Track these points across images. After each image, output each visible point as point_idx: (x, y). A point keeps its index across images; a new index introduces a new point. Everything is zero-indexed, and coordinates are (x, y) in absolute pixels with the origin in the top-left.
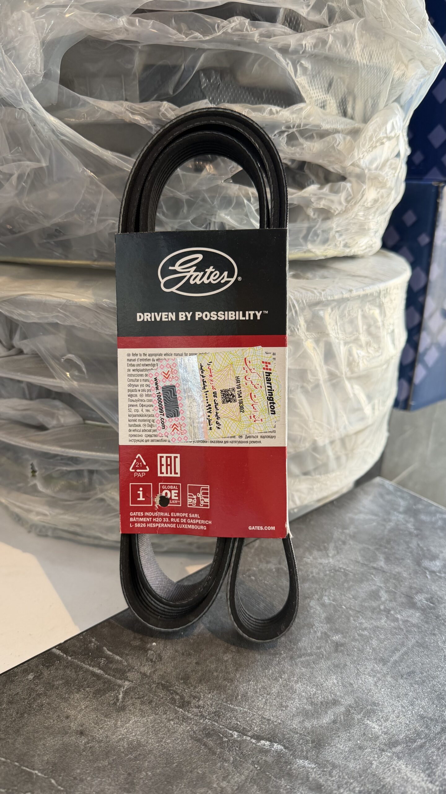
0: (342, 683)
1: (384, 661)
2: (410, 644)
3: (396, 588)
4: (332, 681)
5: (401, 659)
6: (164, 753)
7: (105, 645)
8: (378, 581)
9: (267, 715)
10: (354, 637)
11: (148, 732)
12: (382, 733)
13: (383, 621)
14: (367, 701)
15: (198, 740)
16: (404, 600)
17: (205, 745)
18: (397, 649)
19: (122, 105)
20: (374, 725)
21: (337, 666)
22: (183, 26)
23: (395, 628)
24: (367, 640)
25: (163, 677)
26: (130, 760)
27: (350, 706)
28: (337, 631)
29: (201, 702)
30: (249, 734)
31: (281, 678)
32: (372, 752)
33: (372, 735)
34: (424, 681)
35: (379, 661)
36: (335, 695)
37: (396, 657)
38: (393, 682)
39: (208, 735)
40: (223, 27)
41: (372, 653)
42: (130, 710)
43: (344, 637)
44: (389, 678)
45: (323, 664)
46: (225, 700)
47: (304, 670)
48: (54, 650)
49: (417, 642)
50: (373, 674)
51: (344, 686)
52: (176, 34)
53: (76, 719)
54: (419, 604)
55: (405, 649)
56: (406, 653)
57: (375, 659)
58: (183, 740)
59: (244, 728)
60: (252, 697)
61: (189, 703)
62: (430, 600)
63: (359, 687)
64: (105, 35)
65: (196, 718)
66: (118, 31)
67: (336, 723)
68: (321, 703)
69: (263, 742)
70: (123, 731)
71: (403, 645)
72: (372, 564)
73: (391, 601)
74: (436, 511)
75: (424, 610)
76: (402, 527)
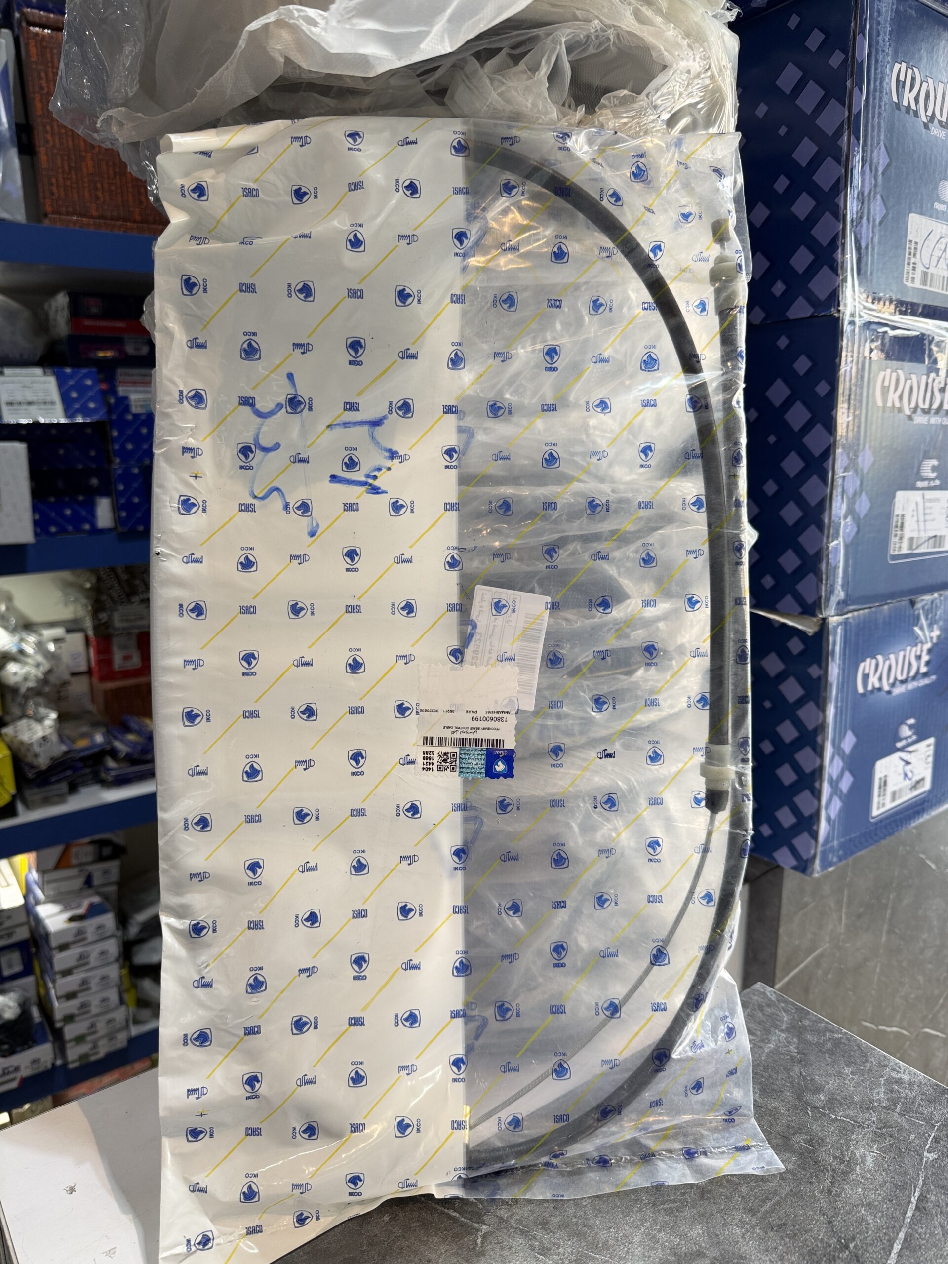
0: (708, 1234)
1: (753, 1211)
2: (784, 1193)
3: (771, 1126)
4: (697, 1231)
5: (773, 1210)
14: (734, 1254)
16: (779, 1141)
18: (767, 1198)
27: (715, 1258)
29: (561, 1250)
31: (643, 1226)
34: (795, 1235)
35: (749, 1211)
36: (700, 1246)
37: (767, 1206)
38: (762, 1234)
42: (491, 1255)
44: (758, 1230)
45: (687, 1213)
46: (585, 1248)
47: (667, 1218)
49: (791, 1191)
50: (742, 1224)
51: (710, 1237)
54: (796, 1147)
55: (777, 1198)
56: (778, 1203)
57: (744, 1208)
61: (549, 1249)
63: (725, 1238)
71: (775, 1193)
74: (826, 1029)
75: (801, 1154)
76: (783, 1050)
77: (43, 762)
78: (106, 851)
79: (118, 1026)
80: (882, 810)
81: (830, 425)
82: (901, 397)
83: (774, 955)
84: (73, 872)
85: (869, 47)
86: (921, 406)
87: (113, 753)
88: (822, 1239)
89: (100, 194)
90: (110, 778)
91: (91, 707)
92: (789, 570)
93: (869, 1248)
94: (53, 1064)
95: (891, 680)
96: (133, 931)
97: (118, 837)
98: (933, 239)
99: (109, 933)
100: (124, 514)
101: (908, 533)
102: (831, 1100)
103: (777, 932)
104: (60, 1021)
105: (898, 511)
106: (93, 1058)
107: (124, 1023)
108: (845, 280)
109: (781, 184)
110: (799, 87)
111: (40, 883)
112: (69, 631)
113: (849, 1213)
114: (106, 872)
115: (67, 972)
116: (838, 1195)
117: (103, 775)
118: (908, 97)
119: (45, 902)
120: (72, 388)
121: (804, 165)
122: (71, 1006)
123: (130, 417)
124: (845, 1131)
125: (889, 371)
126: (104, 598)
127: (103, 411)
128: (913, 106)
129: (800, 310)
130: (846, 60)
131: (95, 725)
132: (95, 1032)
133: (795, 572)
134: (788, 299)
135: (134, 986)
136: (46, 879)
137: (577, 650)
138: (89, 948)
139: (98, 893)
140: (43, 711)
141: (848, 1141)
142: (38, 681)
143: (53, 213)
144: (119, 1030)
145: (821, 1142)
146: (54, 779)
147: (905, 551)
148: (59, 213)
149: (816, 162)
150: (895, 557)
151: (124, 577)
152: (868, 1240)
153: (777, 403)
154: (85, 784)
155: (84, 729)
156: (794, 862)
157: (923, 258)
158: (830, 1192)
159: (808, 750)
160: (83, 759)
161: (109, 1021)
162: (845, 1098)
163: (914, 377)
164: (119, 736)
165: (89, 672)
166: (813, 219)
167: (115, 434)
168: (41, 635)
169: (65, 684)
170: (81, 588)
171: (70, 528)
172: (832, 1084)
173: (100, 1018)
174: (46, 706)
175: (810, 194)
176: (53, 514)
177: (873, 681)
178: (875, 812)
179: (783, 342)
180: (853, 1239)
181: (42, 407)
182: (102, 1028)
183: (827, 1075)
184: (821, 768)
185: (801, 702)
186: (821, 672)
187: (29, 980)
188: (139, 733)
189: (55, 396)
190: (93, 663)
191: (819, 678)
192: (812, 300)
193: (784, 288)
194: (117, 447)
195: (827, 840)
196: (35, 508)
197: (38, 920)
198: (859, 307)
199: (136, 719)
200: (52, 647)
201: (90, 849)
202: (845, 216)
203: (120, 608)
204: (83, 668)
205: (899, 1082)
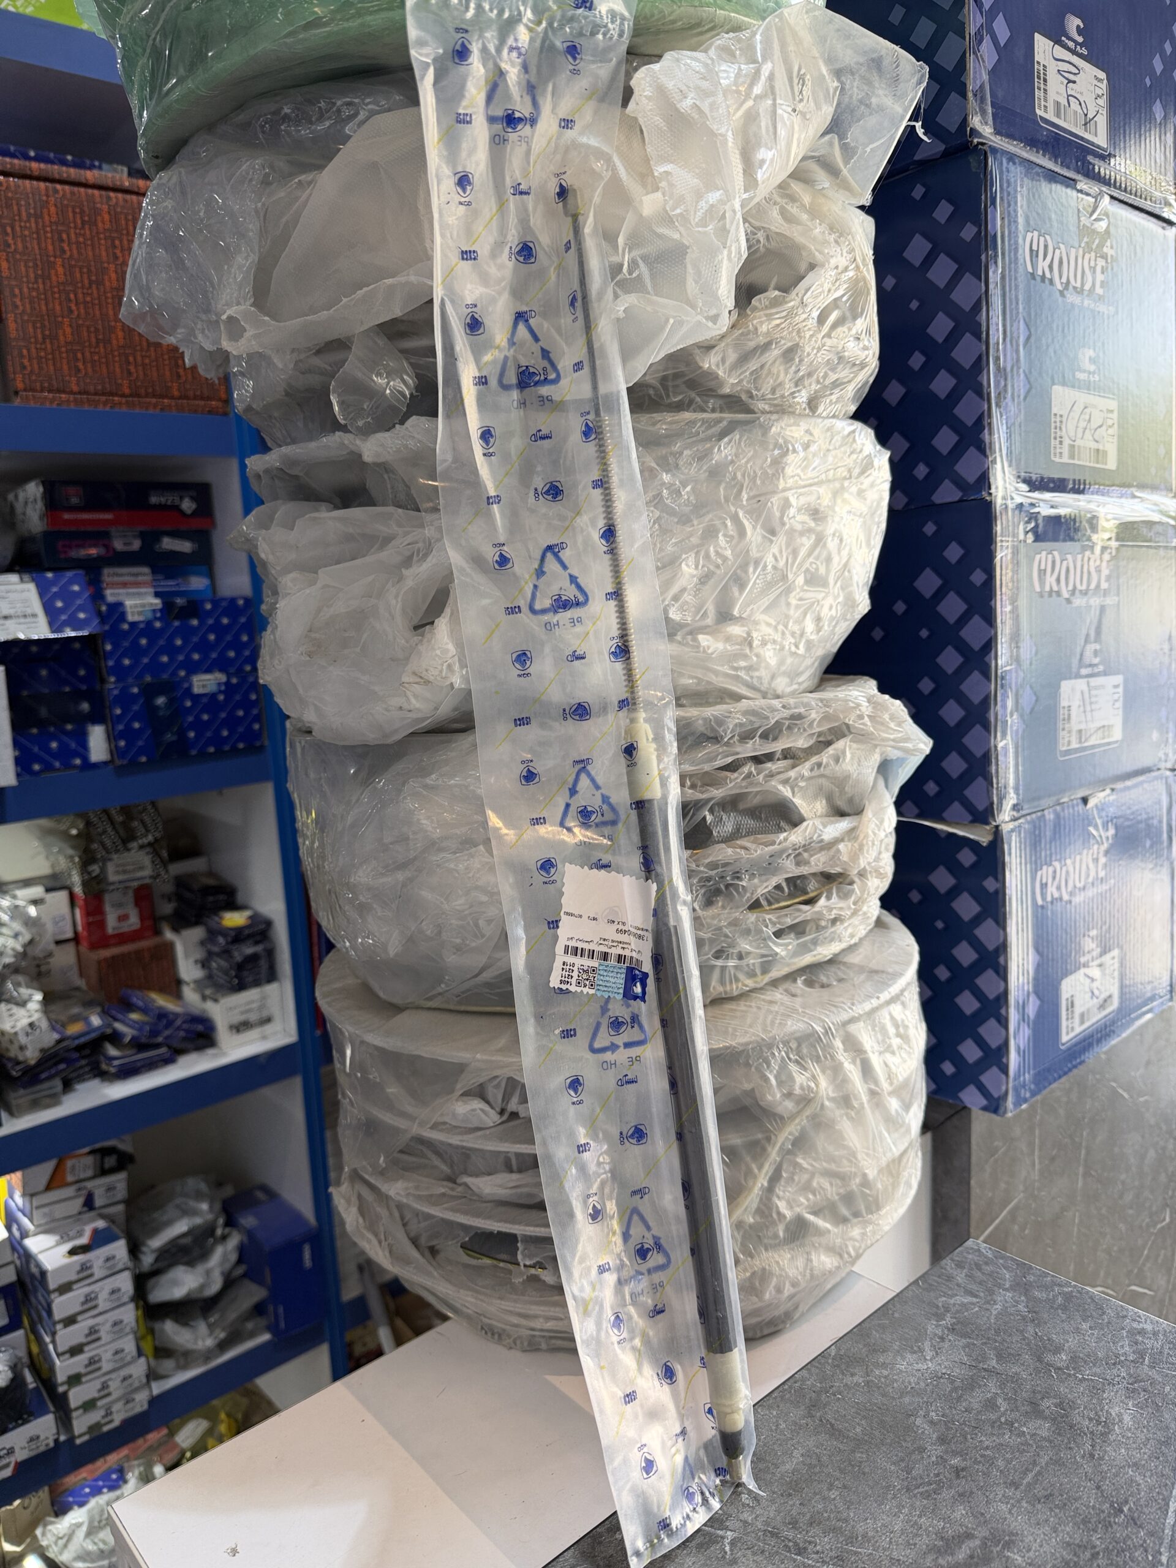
0: (972, 1514)
1: (1015, 1485)
2: (1043, 1461)
3: (1015, 1393)
4: (960, 1511)
5: (1036, 1481)
8: (992, 1387)
10: (976, 1459)
12: (1026, 1564)
13: (1007, 1437)
14: (1003, 1531)
16: (1028, 1409)
18: (1028, 1470)
20: (1015, 1556)
21: (961, 1495)
23: (1022, 1444)
24: (991, 1461)
25: (767, 1523)
27: (985, 1538)
28: (955, 1454)
34: (1065, 1504)
35: (1010, 1485)
36: (967, 1527)
37: (1030, 1477)
38: (1029, 1507)
41: (1000, 1476)
43: (965, 1460)
44: (1024, 1504)
45: (946, 1494)
47: (925, 1502)
49: (1051, 1459)
50: (1006, 1499)
51: (974, 1516)
54: (1047, 1412)
55: (1038, 1468)
56: (1039, 1473)
57: (1005, 1483)
60: (874, 1537)
62: (1060, 1405)
63: (992, 1516)
67: (973, 1558)
68: (953, 1537)
71: (1035, 1463)
72: (982, 1365)
73: (1012, 1411)
74: (1054, 1284)
75: (1054, 1420)
76: (1012, 1310)
77: (31, 1055)
78: (110, 1161)
79: (136, 1384)
80: (1072, 1035)
81: (989, 618)
82: (1058, 580)
83: (967, 1211)
84: (69, 1191)
85: (1003, 219)
86: (1079, 587)
87: (114, 1038)
88: (1094, 1507)
89: (80, 365)
90: (113, 1070)
91: (81, 983)
92: (955, 775)
93: (1145, 1510)
94: (56, 1441)
95: (1070, 888)
96: (148, 1260)
97: (125, 1145)
98: (1078, 409)
99: (120, 1266)
100: (122, 743)
101: (1075, 725)
102: (1074, 1359)
103: (969, 1183)
104: (63, 1384)
105: (1064, 703)
106: (106, 1429)
107: (144, 1380)
108: (994, 462)
109: (917, 361)
110: (929, 260)
111: (27, 1210)
112: (48, 890)
113: (1116, 1475)
114: (110, 1189)
115: (70, 1321)
116: (1101, 1458)
117: (104, 1067)
118: (1042, 265)
119: (35, 1235)
120: (56, 596)
121: (940, 340)
122: (76, 1364)
123: (126, 627)
124: (1096, 1390)
125: (1044, 553)
126: (95, 846)
127: (96, 621)
128: (1048, 275)
129: (946, 493)
130: (979, 232)
131: (88, 1004)
132: (109, 1394)
133: (961, 777)
134: (932, 482)
135: (152, 1331)
136: (35, 1204)
137: (756, 881)
138: (95, 1287)
139: (102, 1217)
140: (24, 992)
141: (1100, 1400)
142: (17, 955)
143: (25, 390)
144: (137, 1390)
145: (1073, 1405)
146: (43, 1076)
147: (1075, 745)
148: (33, 390)
149: (953, 338)
150: (1068, 752)
151: (119, 819)
152: (1142, 1502)
153: (928, 593)
154: (81, 1079)
155: (76, 1010)
156: (984, 1102)
157: (1069, 429)
158: (1092, 1456)
159: (990, 973)
160: (79, 1048)
161: (125, 1379)
162: (1089, 1356)
163: (1069, 557)
164: (120, 1016)
165: (76, 939)
166: (955, 396)
167: (108, 647)
168: (14, 897)
169: (50, 955)
170: (65, 836)
171: (57, 764)
172: (1072, 1342)
173: (113, 1376)
174: (28, 987)
175: (949, 371)
176: (36, 749)
177: (1052, 890)
178: (1065, 1038)
179: (930, 529)
180: (1126, 1502)
181: (22, 620)
182: (116, 1387)
183: (1064, 1333)
184: (1006, 992)
185: (977, 920)
186: (998, 885)
187: (20, 1333)
188: (144, 1011)
189: (37, 606)
190: (80, 928)
191: (997, 892)
192: (960, 483)
193: (927, 470)
194: (111, 663)
195: (1018, 1075)
196: (16, 744)
197: (27, 1256)
198: (1010, 488)
199: (138, 993)
200: (32, 911)
201: (89, 1160)
202: (989, 394)
203: (115, 856)
204: (70, 934)
205: (1142, 1332)
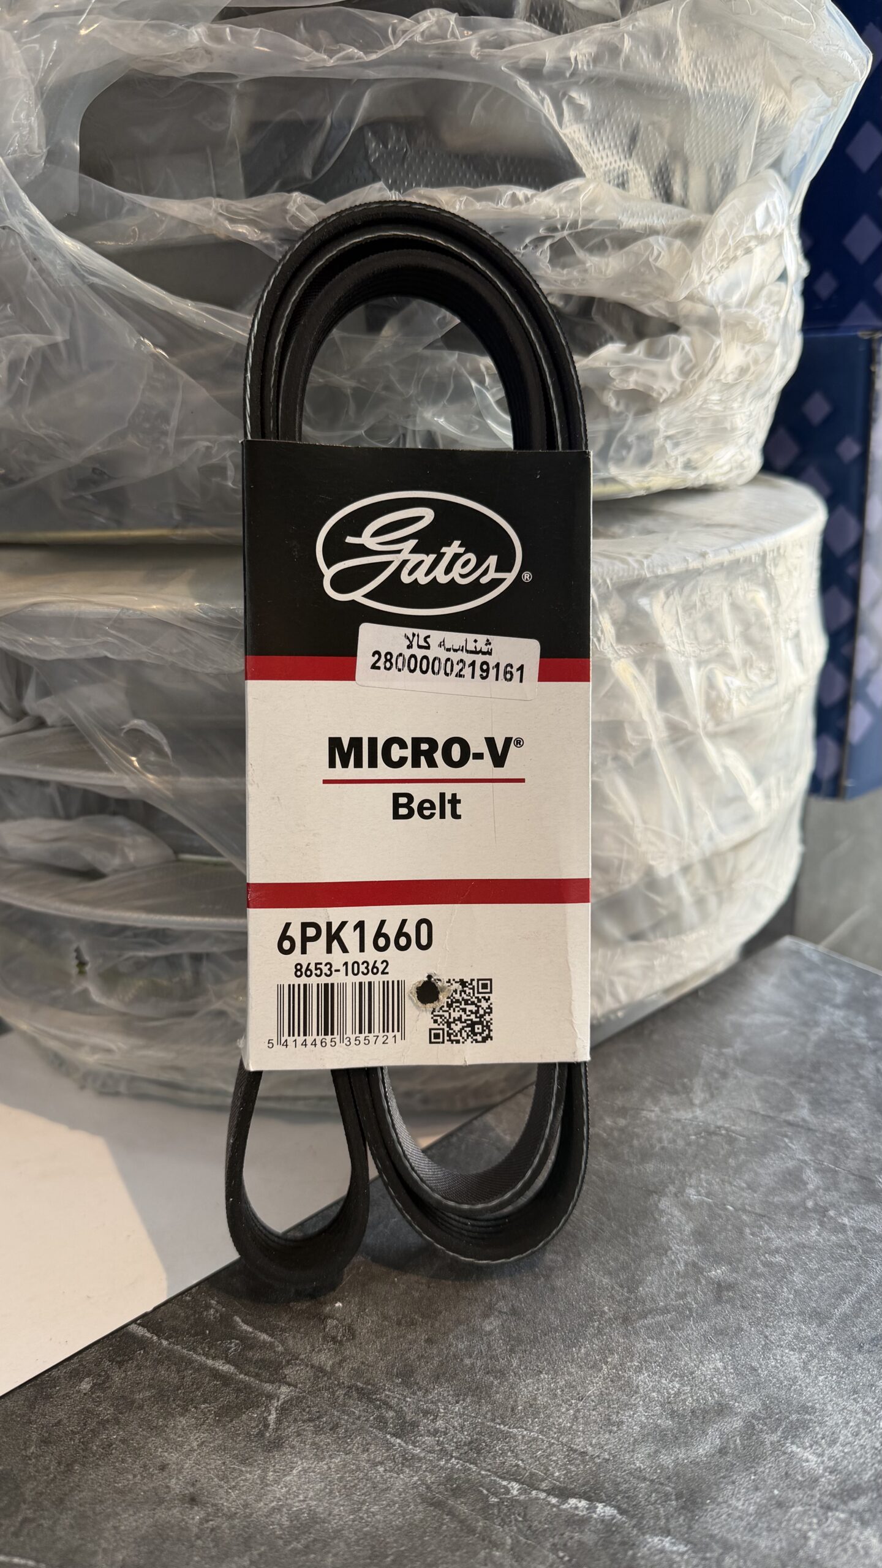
0: (735, 1369)
1: (820, 1317)
2: (873, 1278)
3: (836, 1160)
5: (857, 1311)
6: (366, 1534)
7: (237, 1312)
8: (798, 1149)
9: (579, 1443)
10: (754, 1270)
11: (331, 1492)
12: (825, 1470)
13: (813, 1233)
14: (789, 1403)
15: (438, 1505)
17: (451, 1512)
18: (845, 1291)
19: (208, 205)
20: (807, 1455)
21: (721, 1332)
22: (323, 36)
23: (840, 1246)
24: (781, 1274)
25: (358, 1373)
26: (295, 1552)
27: (753, 1415)
28: (718, 1259)
29: (440, 1423)
30: (544, 1485)
31: (606, 1363)
32: (805, 1512)
33: (803, 1475)
35: (810, 1317)
36: (722, 1394)
37: (846, 1306)
38: (841, 1359)
39: (456, 1492)
40: (404, 32)
41: (794, 1301)
42: (293, 1447)
43: (734, 1270)
44: (833, 1354)
45: (693, 1330)
46: (489, 1415)
47: (653, 1343)
48: (134, 1327)
50: (800, 1343)
51: (739, 1373)
52: (307, 54)
53: (180, 1472)
55: (863, 1289)
57: (801, 1313)
58: (405, 1504)
59: (532, 1474)
60: (546, 1408)
61: (414, 1425)
63: (770, 1374)
64: (165, 66)
65: (430, 1457)
66: (190, 54)
67: (726, 1453)
68: (693, 1412)
69: (573, 1501)
70: (279, 1491)
72: (785, 1116)
73: (827, 1189)
76: (842, 1036)
